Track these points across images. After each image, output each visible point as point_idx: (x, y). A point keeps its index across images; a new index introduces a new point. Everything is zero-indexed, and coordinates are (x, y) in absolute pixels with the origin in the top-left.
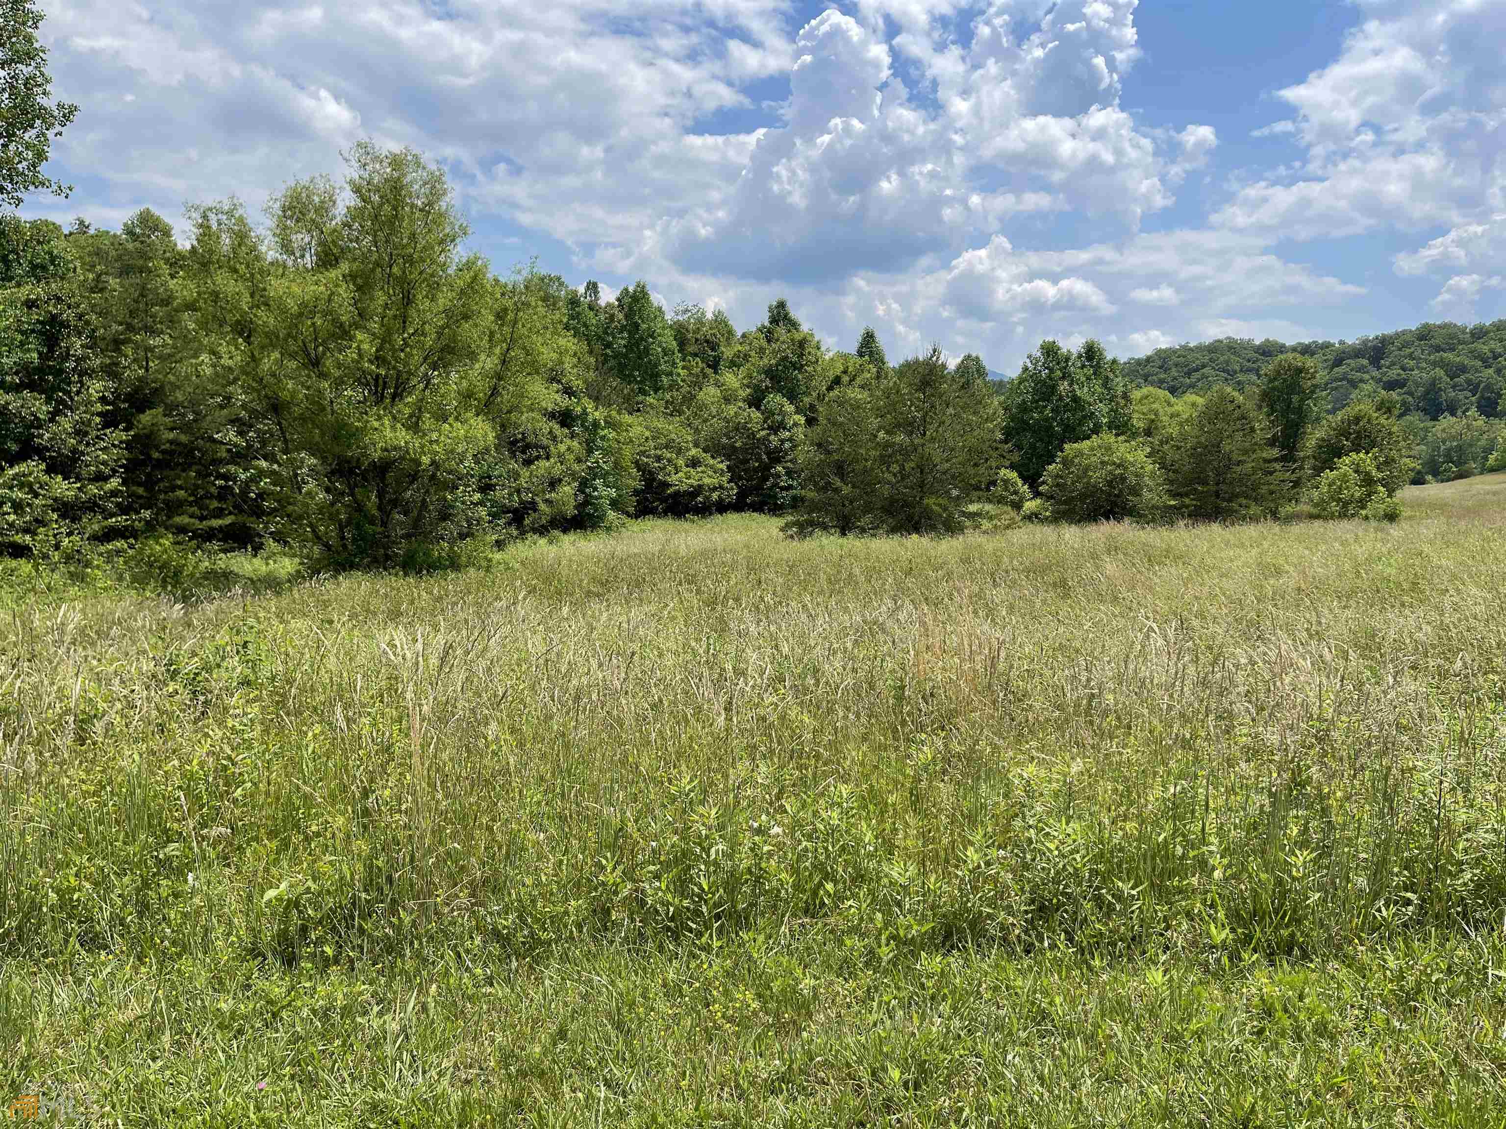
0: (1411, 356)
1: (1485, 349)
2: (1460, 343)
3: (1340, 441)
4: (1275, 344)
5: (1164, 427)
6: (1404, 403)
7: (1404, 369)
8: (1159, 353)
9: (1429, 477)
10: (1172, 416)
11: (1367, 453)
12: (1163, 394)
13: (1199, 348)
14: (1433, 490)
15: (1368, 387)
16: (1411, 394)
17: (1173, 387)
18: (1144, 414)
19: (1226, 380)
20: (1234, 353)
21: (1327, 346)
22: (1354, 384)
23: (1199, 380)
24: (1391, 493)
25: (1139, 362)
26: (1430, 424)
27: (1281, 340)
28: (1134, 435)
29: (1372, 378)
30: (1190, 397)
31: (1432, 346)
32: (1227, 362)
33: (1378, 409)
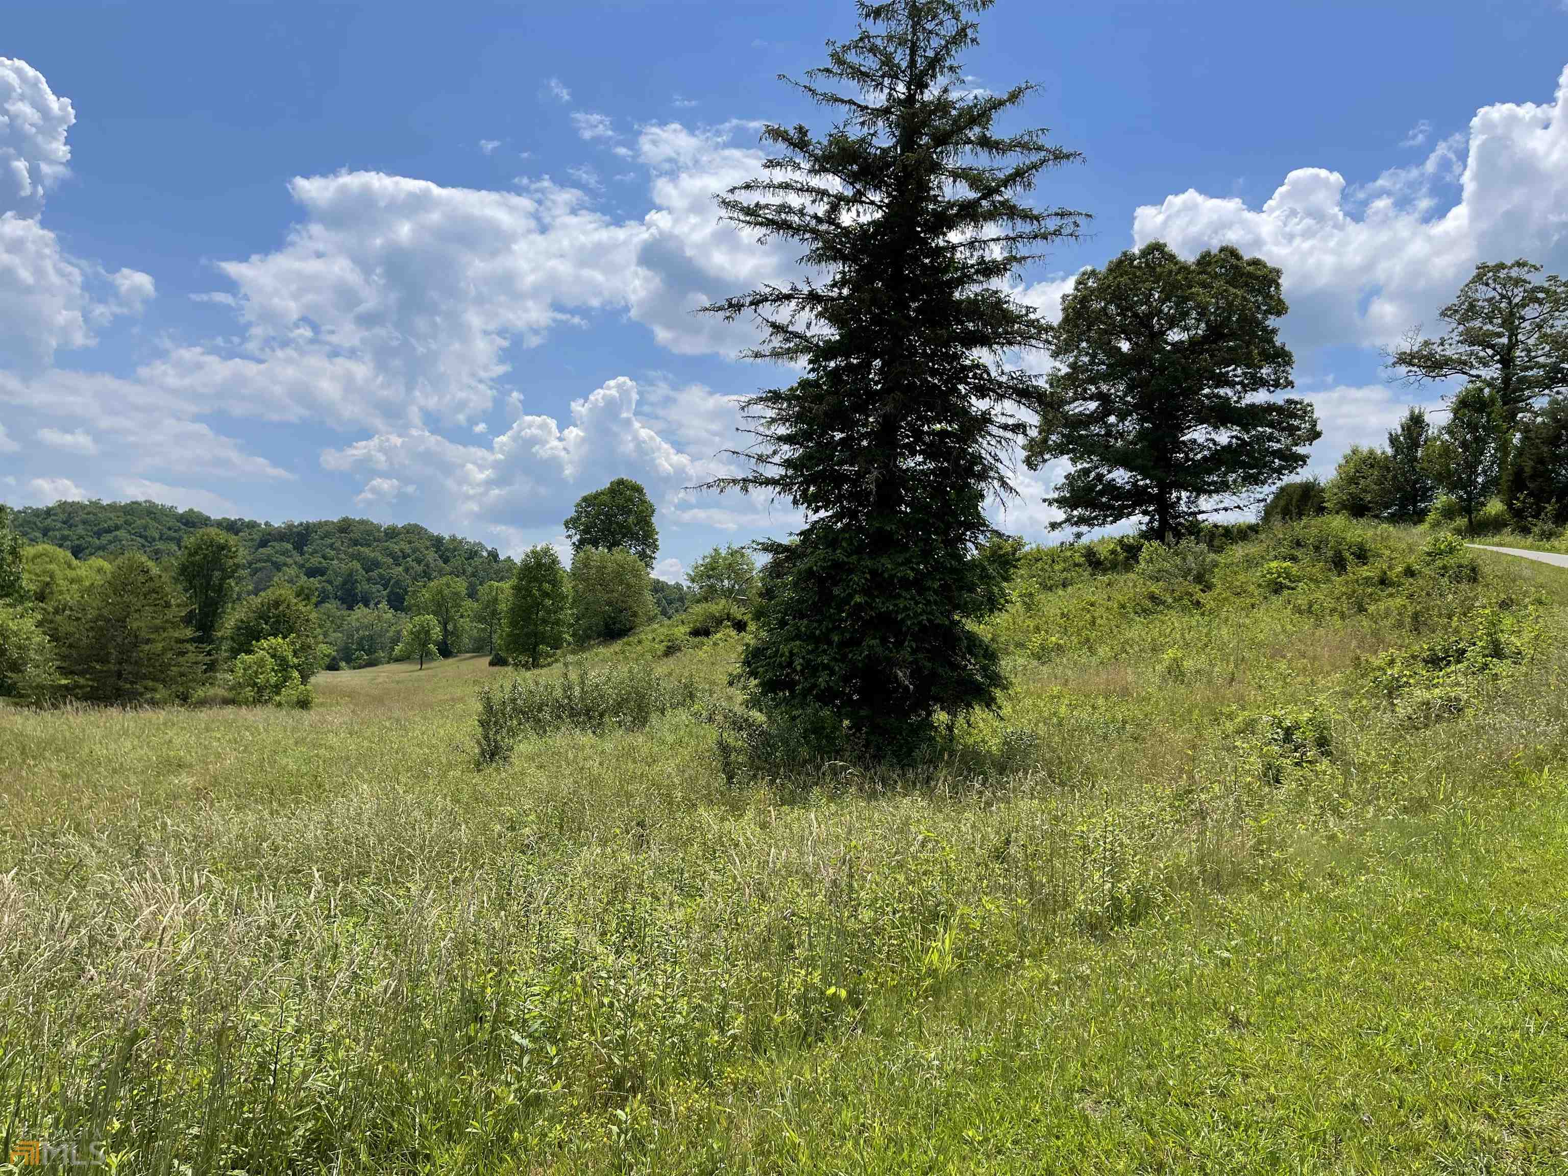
0: (331, 546)
1: (396, 548)
2: (375, 540)
3: (259, 624)
4: (199, 515)
5: (61, 593)
6: (324, 591)
7: (324, 557)
8: (63, 505)
9: (343, 664)
10: (72, 581)
11: (284, 638)
12: (64, 554)
13: (113, 507)
14: (346, 677)
15: (292, 571)
16: (330, 582)
17: (78, 546)
18: (36, 575)
19: (143, 546)
20: (155, 519)
21: (252, 525)
22: (278, 567)
23: (110, 542)
24: (305, 679)
25: (37, 513)
26: (346, 613)
27: (206, 513)
28: (22, 599)
29: (296, 563)
30: (97, 562)
31: (351, 539)
32: (145, 528)
33: (298, 595)
